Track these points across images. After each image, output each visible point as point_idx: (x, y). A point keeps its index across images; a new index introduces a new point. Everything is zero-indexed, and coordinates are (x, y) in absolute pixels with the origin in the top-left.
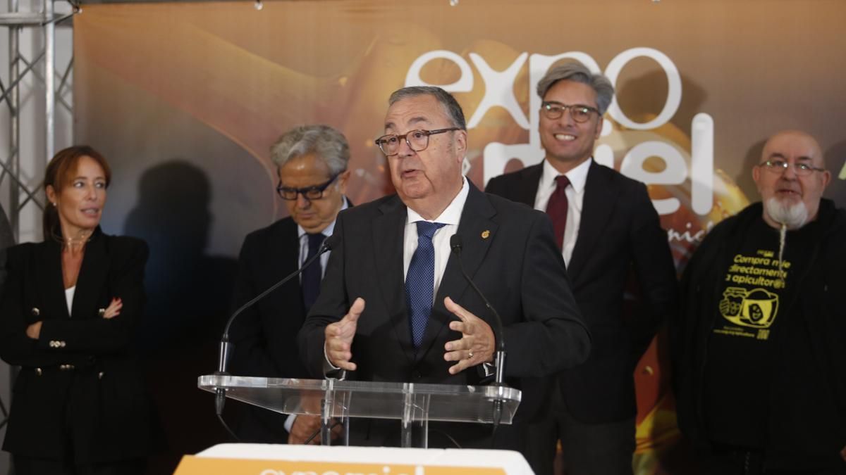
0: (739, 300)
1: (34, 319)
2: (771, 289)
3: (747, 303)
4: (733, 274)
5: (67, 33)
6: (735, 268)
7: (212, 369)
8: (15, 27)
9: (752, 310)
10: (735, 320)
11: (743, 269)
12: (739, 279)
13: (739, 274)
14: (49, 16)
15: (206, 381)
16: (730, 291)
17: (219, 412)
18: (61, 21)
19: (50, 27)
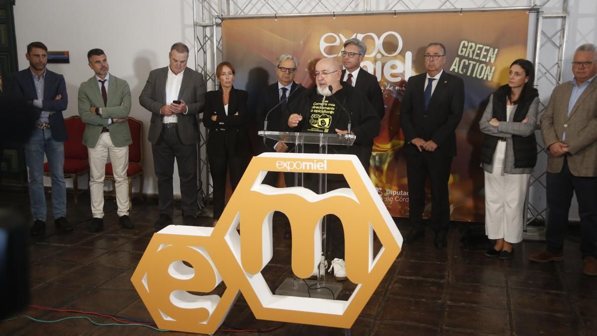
0: (317, 119)
1: (215, 115)
2: (329, 114)
3: (320, 120)
4: (314, 109)
5: (220, 29)
6: (314, 107)
7: (262, 129)
8: (205, 27)
9: (322, 122)
10: (316, 126)
11: (317, 107)
12: (316, 111)
13: (316, 109)
14: (214, 23)
15: (260, 133)
16: (314, 116)
17: (264, 142)
18: (218, 25)
19: (215, 26)
